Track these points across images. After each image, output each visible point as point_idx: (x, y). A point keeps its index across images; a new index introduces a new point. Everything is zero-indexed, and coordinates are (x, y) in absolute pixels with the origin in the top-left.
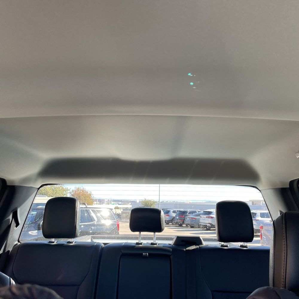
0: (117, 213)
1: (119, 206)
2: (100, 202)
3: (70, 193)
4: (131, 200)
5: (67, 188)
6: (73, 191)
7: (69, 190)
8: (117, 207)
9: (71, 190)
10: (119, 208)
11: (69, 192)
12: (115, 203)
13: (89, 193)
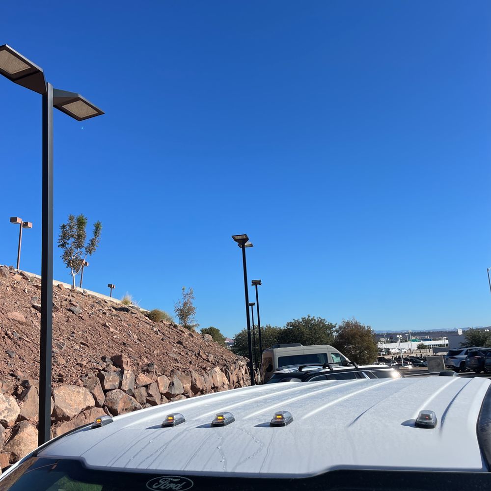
0: (423, 355)
1: (426, 343)
2: (391, 338)
3: (337, 331)
4: (448, 330)
5: (331, 324)
6: (340, 328)
7: (335, 327)
8: (422, 345)
9: (337, 327)
10: (426, 346)
11: (334, 329)
12: (418, 338)
13: (366, 328)
